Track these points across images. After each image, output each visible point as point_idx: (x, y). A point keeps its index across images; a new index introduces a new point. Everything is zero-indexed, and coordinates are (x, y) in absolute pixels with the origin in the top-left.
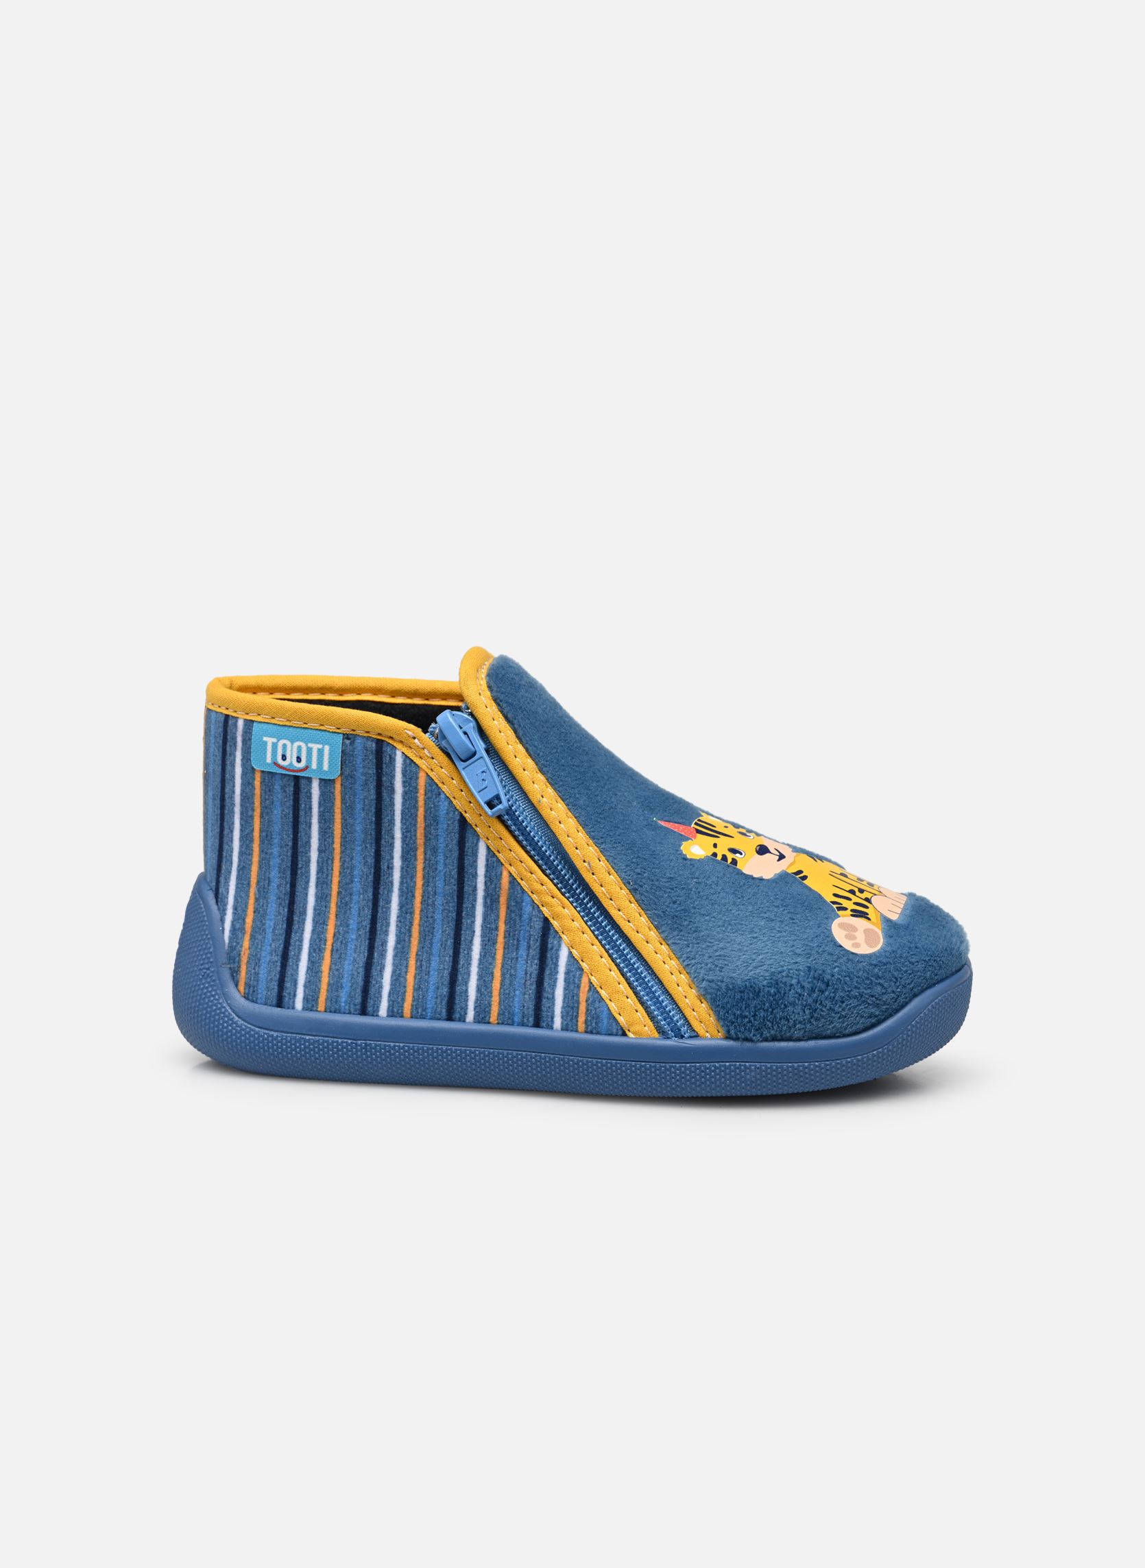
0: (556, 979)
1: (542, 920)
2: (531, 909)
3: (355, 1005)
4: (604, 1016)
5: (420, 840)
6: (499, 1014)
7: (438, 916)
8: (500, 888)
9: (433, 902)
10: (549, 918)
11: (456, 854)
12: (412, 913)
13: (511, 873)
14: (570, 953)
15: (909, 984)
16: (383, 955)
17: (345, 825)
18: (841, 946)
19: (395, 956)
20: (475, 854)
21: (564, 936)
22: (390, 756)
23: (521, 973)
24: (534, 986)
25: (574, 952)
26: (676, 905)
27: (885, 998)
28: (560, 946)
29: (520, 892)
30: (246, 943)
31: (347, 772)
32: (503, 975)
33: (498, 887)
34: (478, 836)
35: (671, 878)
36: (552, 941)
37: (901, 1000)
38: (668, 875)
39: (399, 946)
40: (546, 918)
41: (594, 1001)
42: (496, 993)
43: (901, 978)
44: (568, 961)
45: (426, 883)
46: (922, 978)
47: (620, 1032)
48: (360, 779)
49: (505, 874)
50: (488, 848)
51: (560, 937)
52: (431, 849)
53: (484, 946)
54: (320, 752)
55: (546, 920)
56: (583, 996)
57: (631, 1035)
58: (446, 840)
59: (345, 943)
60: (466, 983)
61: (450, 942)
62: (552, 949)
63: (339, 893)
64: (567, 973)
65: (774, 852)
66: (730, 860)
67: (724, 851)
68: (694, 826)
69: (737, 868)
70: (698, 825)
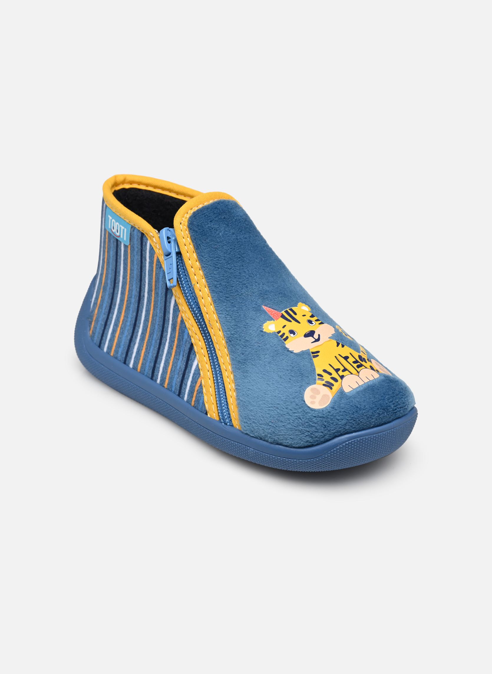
0: (190, 375)
1: (190, 344)
2: (187, 337)
3: (123, 358)
4: (201, 401)
5: (154, 288)
6: (168, 384)
7: (156, 327)
8: (177, 322)
9: (156, 319)
10: (193, 344)
11: (164, 299)
12: (148, 322)
13: (182, 317)
14: (198, 364)
15: (333, 430)
16: (136, 338)
17: (131, 270)
18: (304, 401)
19: (140, 340)
20: (170, 303)
21: (197, 355)
22: (145, 242)
23: (178, 367)
24: (182, 375)
25: (200, 365)
26: (243, 356)
27: (317, 434)
28: (194, 360)
29: (184, 327)
30: (96, 311)
31: (132, 244)
32: (173, 365)
33: (176, 322)
34: (172, 294)
35: (247, 340)
36: (192, 356)
37: (327, 437)
38: (246, 339)
39: (142, 335)
40: (192, 343)
41: (200, 393)
42: (169, 373)
43: (328, 426)
44: (196, 368)
45: (154, 309)
46: (342, 428)
47: (205, 412)
48: (136, 249)
49: (180, 316)
50: (175, 300)
51: (196, 355)
52: (157, 294)
53: (169, 348)
54: (124, 230)
55: (192, 345)
56: (197, 388)
57: (209, 416)
58: (162, 292)
59: (125, 326)
60: (160, 363)
61: (158, 341)
62: (191, 359)
63: (127, 301)
64: (194, 374)
65: (316, 336)
66: (284, 337)
67: (286, 331)
68: (283, 312)
69: (285, 342)
70: (287, 312)
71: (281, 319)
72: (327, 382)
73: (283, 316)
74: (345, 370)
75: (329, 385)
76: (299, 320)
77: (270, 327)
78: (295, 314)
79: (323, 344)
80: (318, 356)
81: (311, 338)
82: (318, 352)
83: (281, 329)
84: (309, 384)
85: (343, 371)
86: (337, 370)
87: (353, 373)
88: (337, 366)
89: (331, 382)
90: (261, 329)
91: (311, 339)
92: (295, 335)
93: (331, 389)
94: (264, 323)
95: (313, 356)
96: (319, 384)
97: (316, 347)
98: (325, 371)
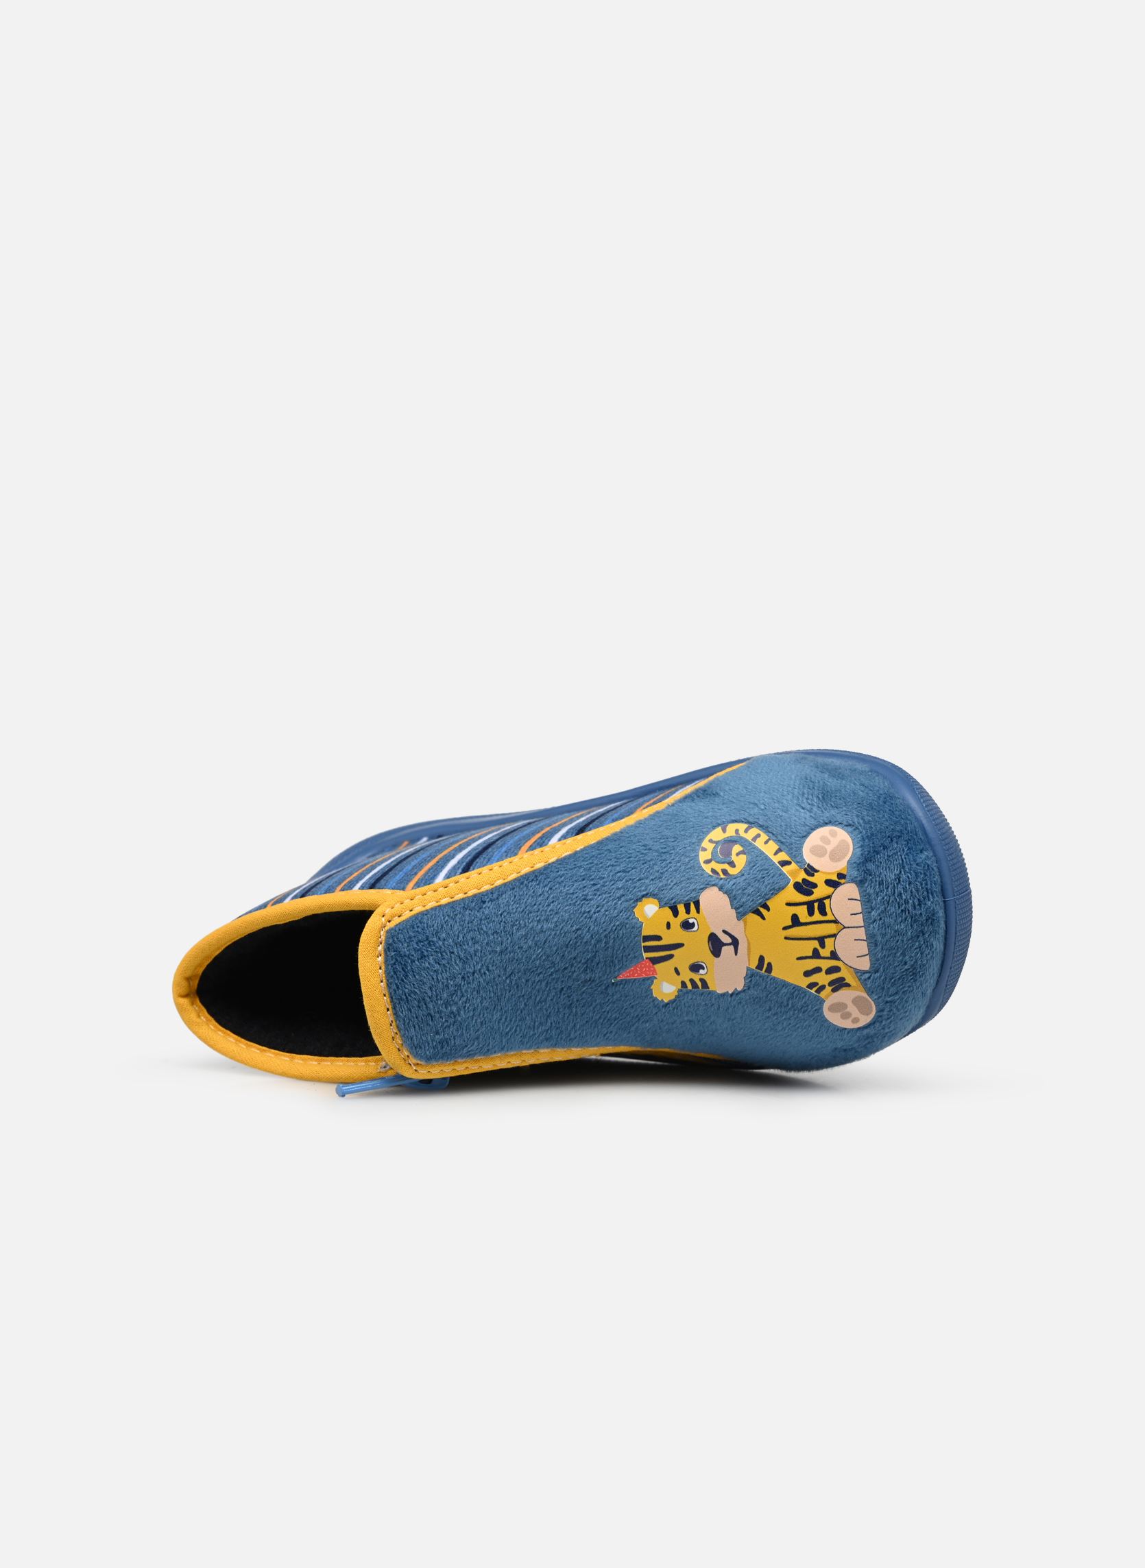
65: (726, 939)
66: (699, 984)
67: (687, 975)
68: (645, 955)
69: (710, 989)
70: (648, 949)
71: (658, 967)
72: (831, 984)
73: (655, 961)
74: (821, 940)
75: (839, 984)
76: (676, 942)
77: (666, 989)
78: (659, 938)
79: (748, 940)
80: (770, 965)
81: (724, 949)
82: (762, 959)
83: (679, 979)
84: (820, 1010)
85: (823, 945)
86: (816, 954)
87: (835, 932)
88: (808, 948)
89: (834, 978)
90: (662, 1004)
91: (727, 951)
92: (704, 965)
93: (848, 985)
94: (652, 994)
95: (765, 972)
96: (828, 996)
97: (749, 955)
98: (807, 974)
